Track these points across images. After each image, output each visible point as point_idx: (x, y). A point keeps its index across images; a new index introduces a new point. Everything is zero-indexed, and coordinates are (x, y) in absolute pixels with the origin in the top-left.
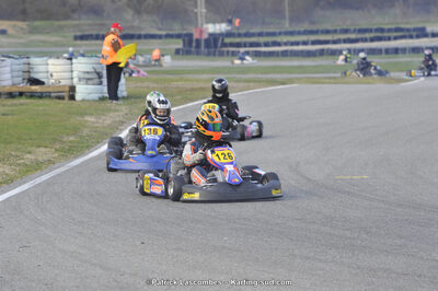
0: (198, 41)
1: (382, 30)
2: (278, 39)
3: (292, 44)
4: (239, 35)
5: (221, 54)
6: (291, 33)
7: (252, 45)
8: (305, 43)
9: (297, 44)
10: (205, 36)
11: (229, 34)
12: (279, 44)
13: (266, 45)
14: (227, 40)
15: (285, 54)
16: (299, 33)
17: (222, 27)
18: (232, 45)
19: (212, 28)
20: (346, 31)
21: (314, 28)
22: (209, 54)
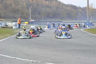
0: (30, 22)
1: (56, 21)
2: (41, 22)
3: (43, 23)
4: (36, 22)
5: (33, 24)
6: (43, 22)
7: (38, 23)
8: (45, 23)
9: (44, 23)
10: (31, 22)
11: (34, 21)
12: (41, 23)
13: (40, 23)
14: (34, 22)
15: (42, 24)
16: (44, 22)
17: (33, 20)
18: (35, 23)
19: (32, 21)
20: (51, 21)
21: (47, 21)
22: (31, 24)
